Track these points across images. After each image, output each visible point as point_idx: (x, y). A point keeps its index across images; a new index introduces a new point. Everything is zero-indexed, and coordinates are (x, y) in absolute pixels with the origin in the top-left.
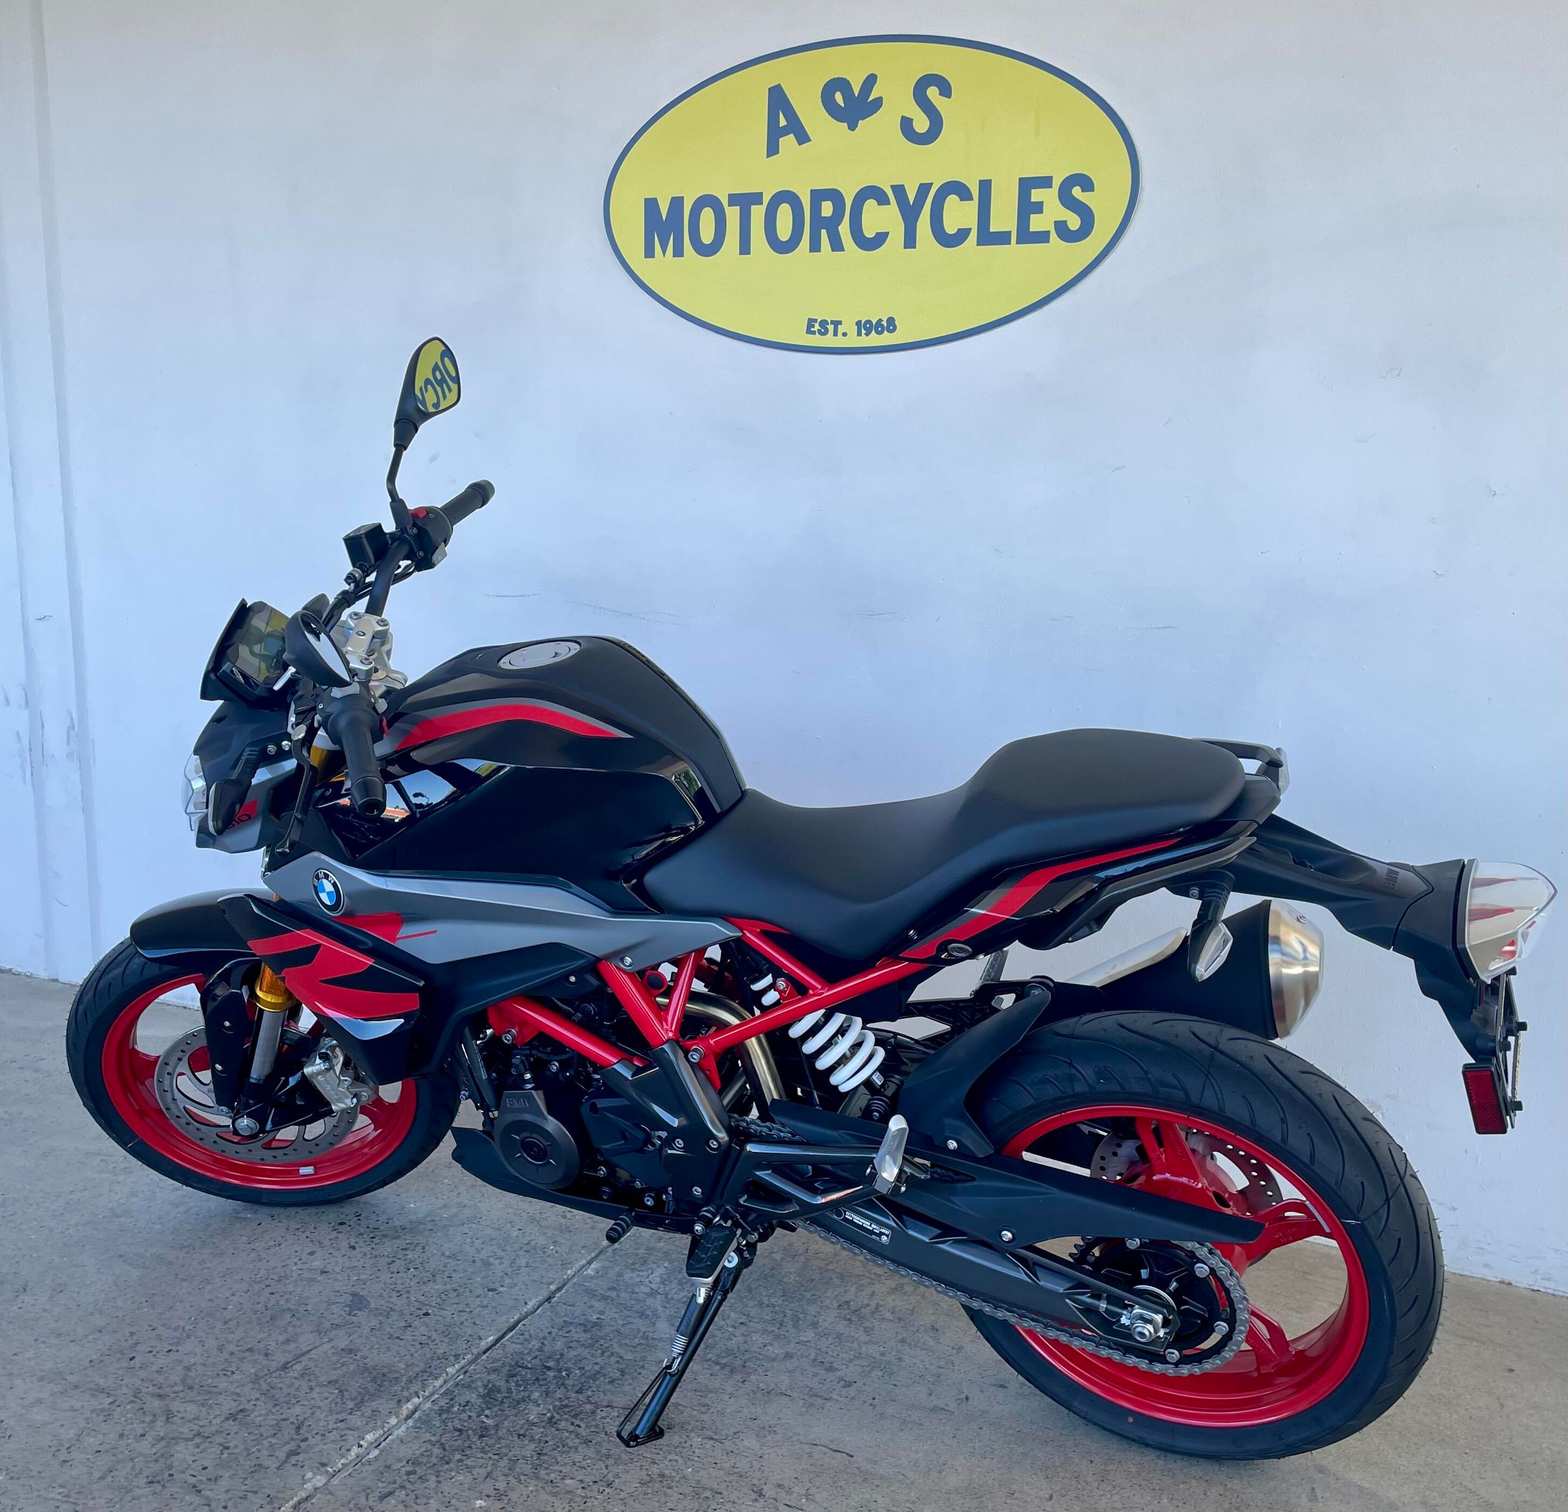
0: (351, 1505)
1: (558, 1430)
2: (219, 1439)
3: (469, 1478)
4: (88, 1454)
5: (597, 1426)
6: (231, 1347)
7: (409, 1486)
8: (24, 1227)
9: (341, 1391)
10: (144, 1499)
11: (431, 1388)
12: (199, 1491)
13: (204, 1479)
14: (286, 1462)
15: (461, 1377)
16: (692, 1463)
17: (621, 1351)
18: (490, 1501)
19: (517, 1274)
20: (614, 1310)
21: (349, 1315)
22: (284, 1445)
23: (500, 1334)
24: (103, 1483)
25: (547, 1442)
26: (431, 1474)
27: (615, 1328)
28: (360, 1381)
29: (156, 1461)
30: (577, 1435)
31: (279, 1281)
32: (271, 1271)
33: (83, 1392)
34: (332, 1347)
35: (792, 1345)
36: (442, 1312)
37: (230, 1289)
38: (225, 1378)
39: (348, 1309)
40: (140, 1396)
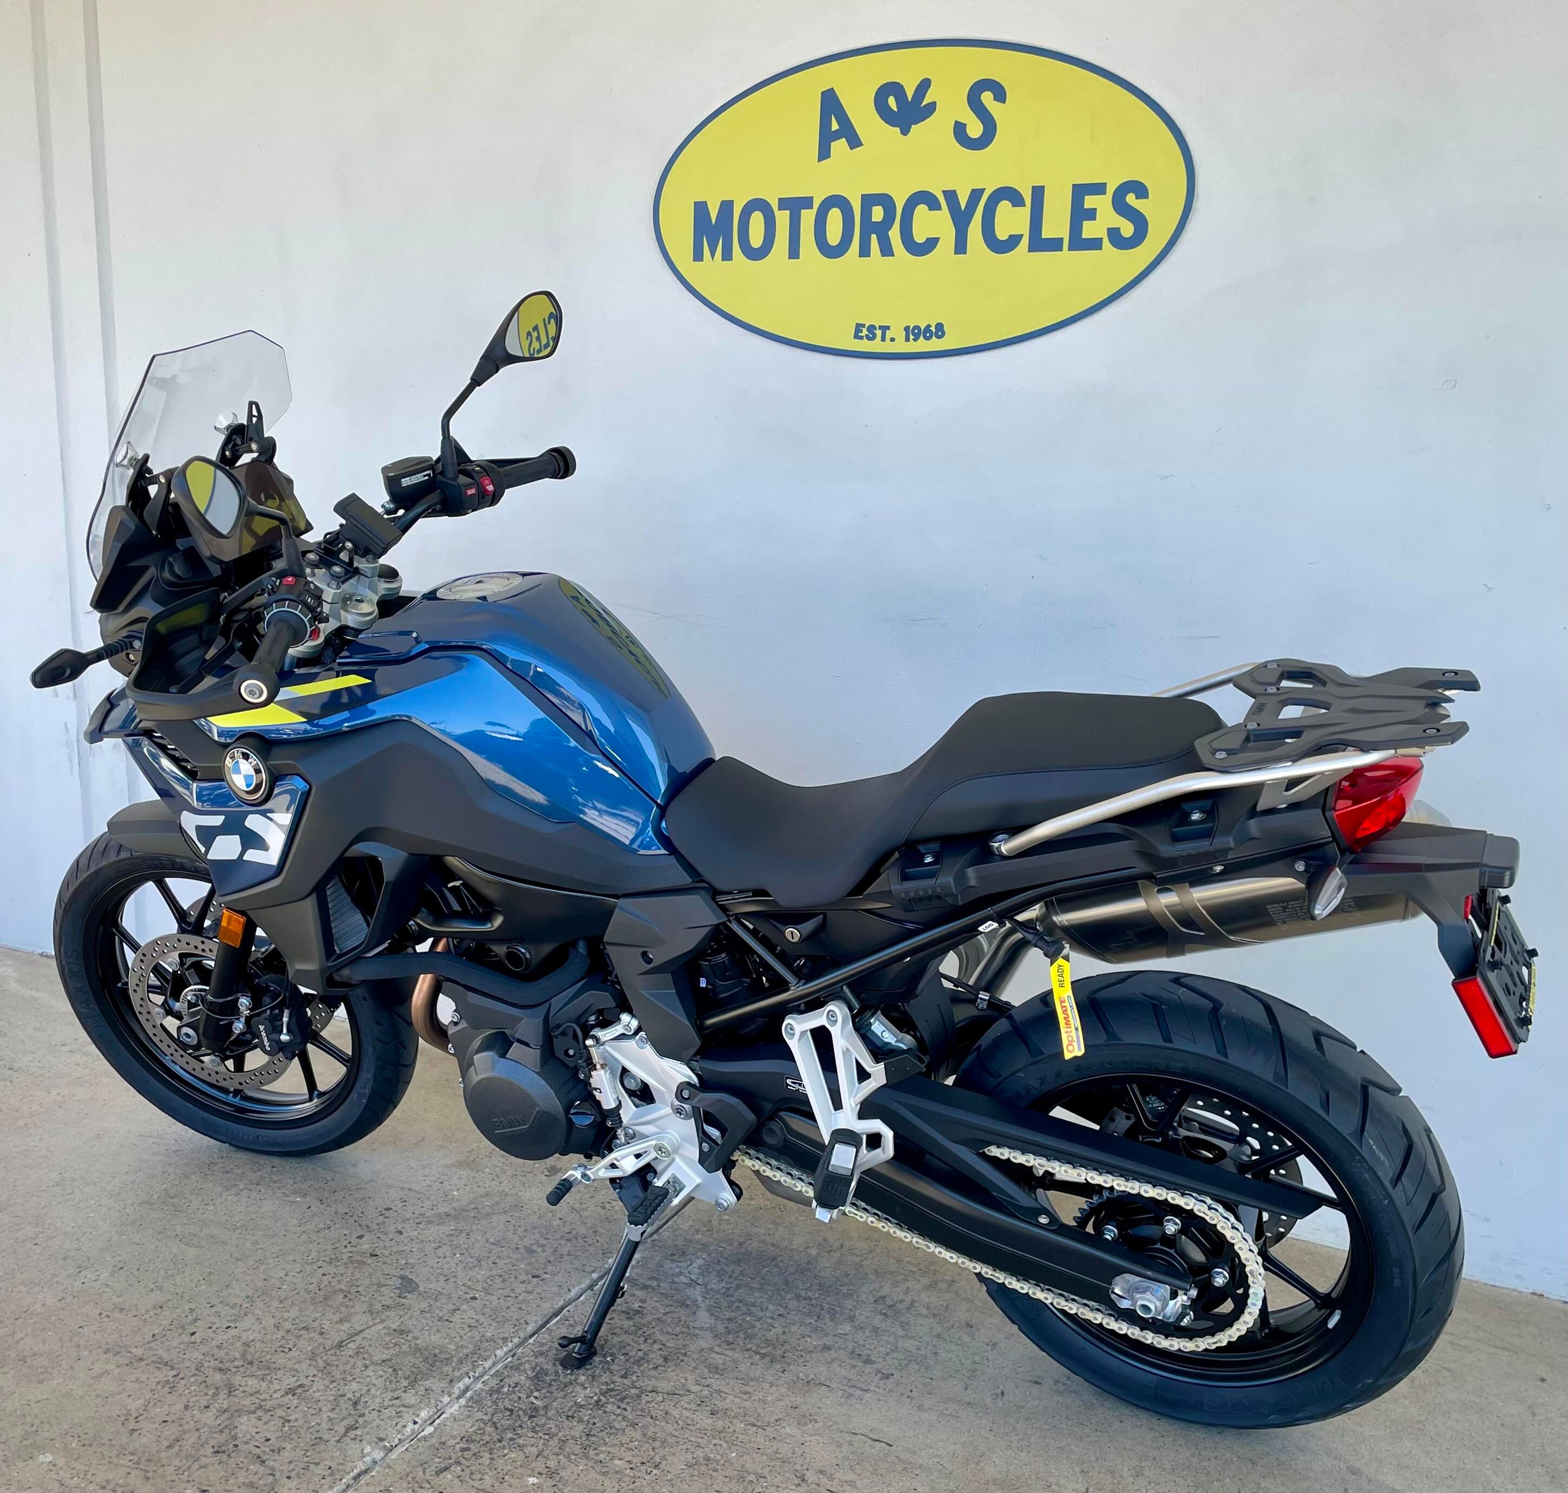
0: (409, 1478)
1: (605, 1412)
2: (280, 1412)
3: (521, 1456)
4: (154, 1422)
5: (642, 1410)
6: (287, 1325)
7: (463, 1461)
8: (82, 1205)
9: (395, 1370)
10: (210, 1468)
11: (481, 1369)
12: (264, 1462)
13: (267, 1450)
14: (345, 1435)
15: (509, 1359)
16: (737, 1447)
17: (663, 1338)
18: (542, 1480)
19: (561, 1262)
20: (655, 1299)
21: (399, 1297)
22: (342, 1420)
23: (545, 1319)
24: (171, 1451)
25: (594, 1424)
26: (484, 1451)
27: (657, 1316)
28: (413, 1360)
29: (221, 1432)
30: (624, 1418)
31: (330, 1263)
32: (322, 1253)
33: (148, 1365)
34: (384, 1328)
35: (830, 1338)
36: (488, 1297)
37: (284, 1269)
38: (283, 1354)
39: (397, 1291)
40: (202, 1369)
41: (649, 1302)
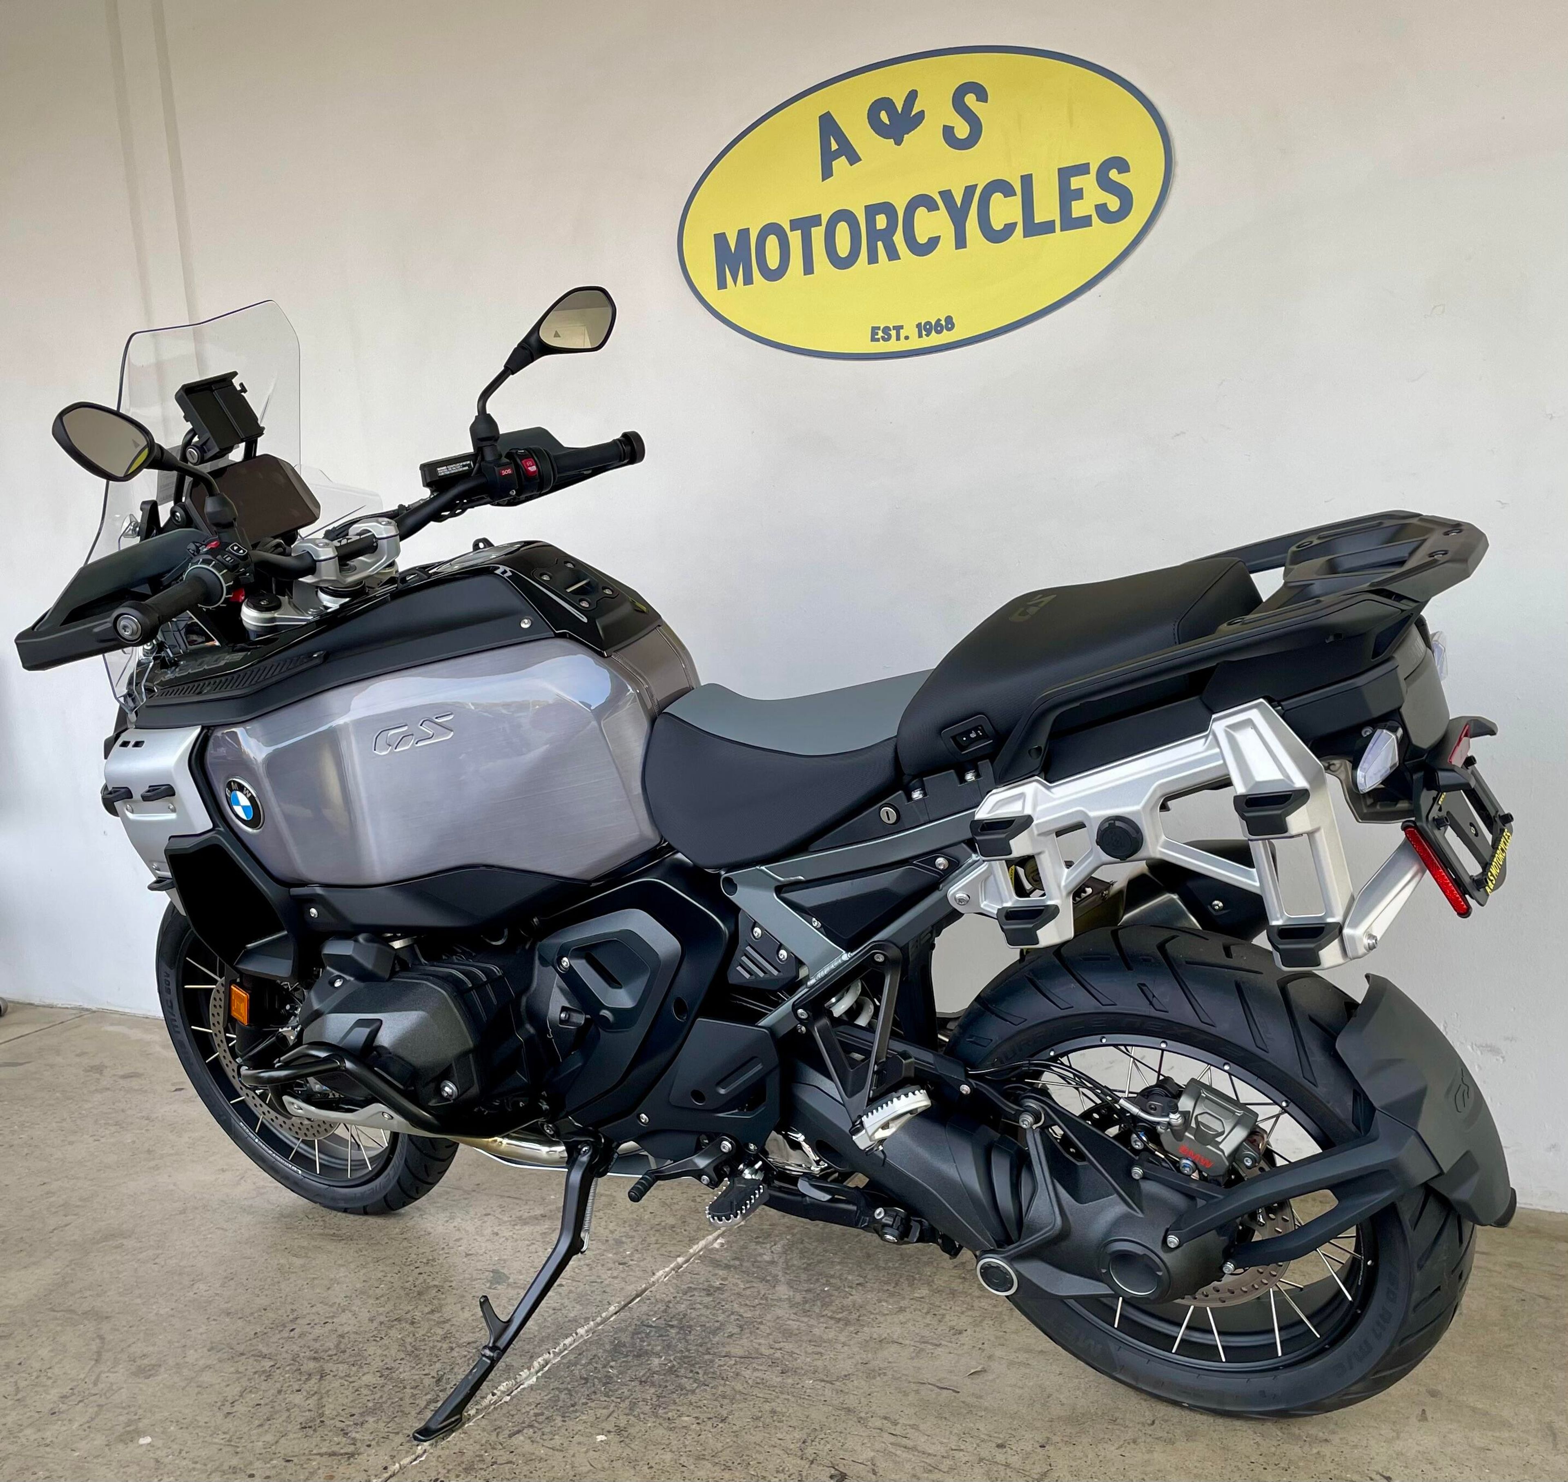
1: (677, 1376)
4: (248, 1407)
5: (713, 1373)
6: (381, 1318)
7: (536, 1425)
11: (562, 1345)
12: (347, 1434)
13: (351, 1423)
15: (590, 1335)
17: (742, 1311)
18: (611, 1436)
19: (648, 1250)
20: (737, 1276)
21: (490, 1288)
23: (628, 1300)
24: (260, 1430)
25: (666, 1387)
26: (557, 1415)
27: (737, 1290)
29: (310, 1410)
30: (695, 1381)
33: (248, 1358)
34: (472, 1315)
35: (906, 1301)
36: (574, 1284)
37: (382, 1271)
38: (375, 1342)
39: (488, 1285)
40: (298, 1359)
41: (730, 1279)
